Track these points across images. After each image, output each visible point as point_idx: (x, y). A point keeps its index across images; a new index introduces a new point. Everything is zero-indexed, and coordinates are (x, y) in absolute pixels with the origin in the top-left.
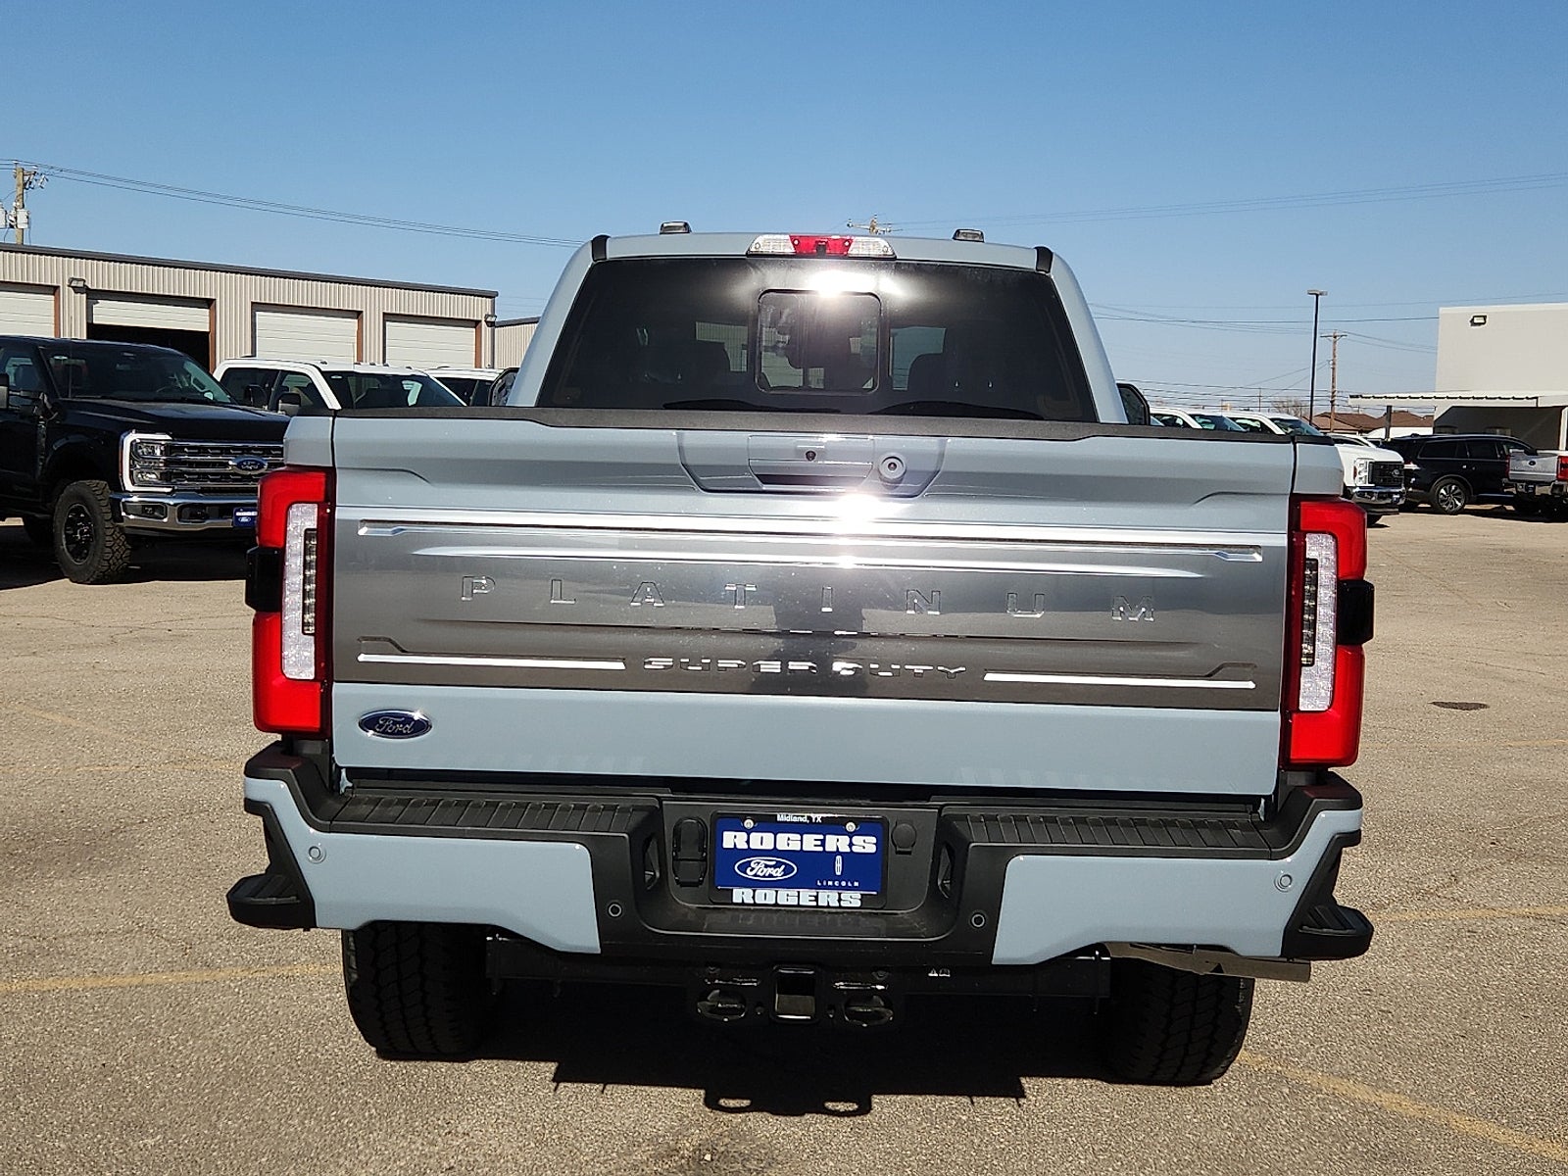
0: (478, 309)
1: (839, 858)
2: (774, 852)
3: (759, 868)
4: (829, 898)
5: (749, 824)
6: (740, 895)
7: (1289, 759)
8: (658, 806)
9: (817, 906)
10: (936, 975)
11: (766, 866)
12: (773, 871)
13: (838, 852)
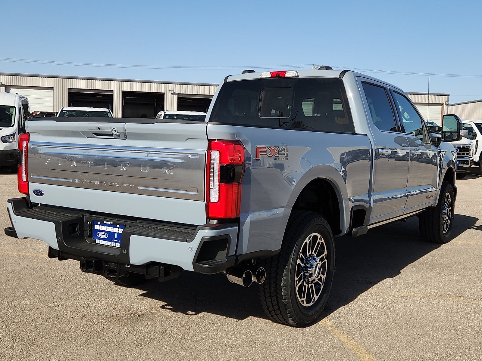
0: (443, 100)
1: (116, 234)
2: (104, 231)
3: (101, 235)
4: (113, 244)
5: (99, 223)
6: (97, 241)
7: (209, 216)
8: (82, 217)
9: (111, 246)
10: (127, 266)
11: (103, 234)
12: (103, 236)
13: (116, 233)
